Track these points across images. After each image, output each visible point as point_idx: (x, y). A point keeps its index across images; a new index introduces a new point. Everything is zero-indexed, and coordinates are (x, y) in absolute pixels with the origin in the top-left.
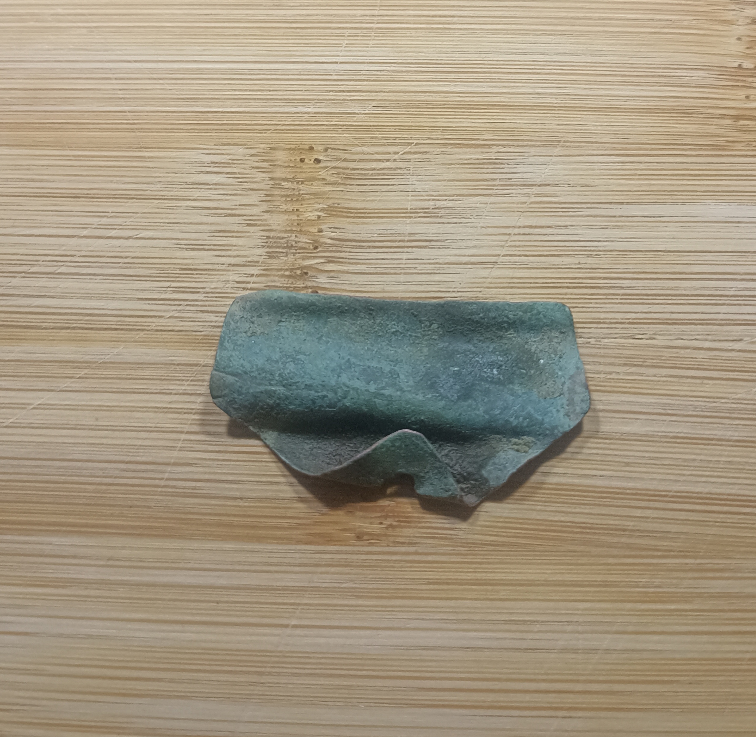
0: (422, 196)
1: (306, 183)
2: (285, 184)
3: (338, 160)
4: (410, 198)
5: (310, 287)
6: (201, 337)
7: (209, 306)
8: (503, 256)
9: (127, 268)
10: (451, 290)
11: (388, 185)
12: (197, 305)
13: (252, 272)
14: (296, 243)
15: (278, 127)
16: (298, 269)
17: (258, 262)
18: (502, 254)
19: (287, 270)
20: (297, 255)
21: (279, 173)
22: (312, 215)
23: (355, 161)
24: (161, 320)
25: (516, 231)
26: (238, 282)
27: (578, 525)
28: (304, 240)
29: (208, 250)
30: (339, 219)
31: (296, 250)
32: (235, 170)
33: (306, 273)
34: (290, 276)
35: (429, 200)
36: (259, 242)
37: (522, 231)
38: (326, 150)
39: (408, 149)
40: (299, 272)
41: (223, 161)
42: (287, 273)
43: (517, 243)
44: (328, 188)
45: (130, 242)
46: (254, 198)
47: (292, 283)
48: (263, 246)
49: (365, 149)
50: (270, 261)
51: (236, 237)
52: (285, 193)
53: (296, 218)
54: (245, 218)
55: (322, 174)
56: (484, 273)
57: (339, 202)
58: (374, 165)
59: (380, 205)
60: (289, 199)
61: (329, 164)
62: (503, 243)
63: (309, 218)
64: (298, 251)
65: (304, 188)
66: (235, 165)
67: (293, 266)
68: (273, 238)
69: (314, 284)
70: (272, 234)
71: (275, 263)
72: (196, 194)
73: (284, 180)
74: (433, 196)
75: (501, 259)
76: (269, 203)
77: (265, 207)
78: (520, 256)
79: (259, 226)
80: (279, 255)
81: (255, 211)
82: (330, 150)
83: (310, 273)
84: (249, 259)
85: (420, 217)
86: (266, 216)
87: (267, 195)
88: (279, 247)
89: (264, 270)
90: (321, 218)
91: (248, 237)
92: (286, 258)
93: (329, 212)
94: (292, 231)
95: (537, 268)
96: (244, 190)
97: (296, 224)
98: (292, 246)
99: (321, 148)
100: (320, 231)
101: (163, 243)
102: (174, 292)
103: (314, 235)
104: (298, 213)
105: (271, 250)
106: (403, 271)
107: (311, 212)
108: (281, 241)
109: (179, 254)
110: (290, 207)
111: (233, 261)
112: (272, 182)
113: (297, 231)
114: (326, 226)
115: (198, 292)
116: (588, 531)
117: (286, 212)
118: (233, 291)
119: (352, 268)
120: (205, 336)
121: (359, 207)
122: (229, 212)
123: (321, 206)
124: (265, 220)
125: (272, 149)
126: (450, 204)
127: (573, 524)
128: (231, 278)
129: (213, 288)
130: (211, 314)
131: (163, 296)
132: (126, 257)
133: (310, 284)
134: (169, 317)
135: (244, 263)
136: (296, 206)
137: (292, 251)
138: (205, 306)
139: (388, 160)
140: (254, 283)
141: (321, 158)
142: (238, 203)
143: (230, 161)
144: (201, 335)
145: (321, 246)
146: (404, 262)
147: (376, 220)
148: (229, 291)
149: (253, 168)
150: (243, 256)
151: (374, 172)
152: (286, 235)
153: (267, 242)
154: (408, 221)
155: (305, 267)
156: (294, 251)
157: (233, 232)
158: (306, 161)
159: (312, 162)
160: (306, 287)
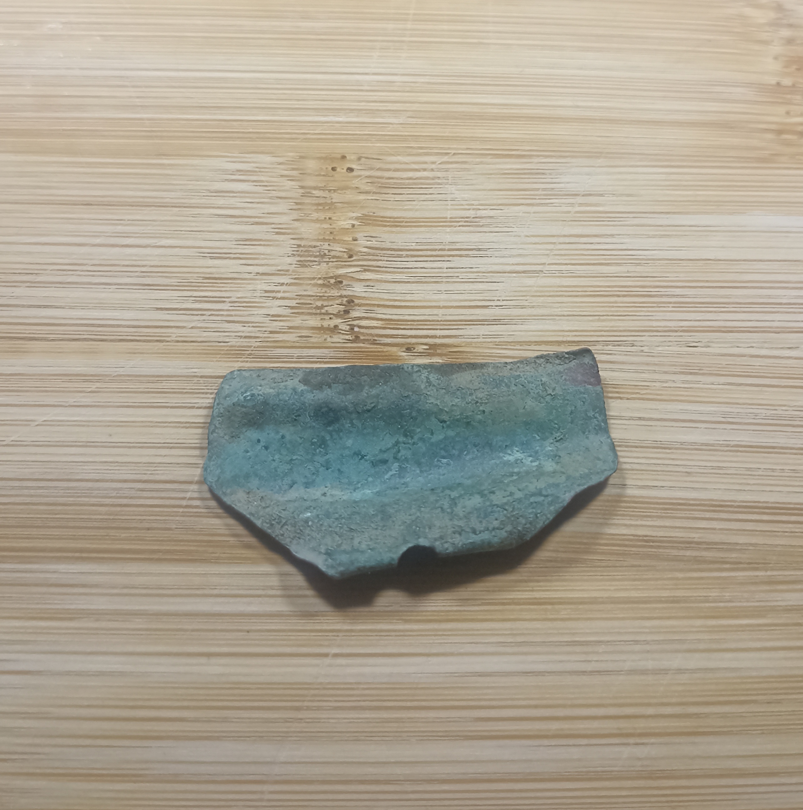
0: (462, 205)
1: (339, 191)
2: (316, 193)
3: (371, 169)
4: (449, 207)
5: (345, 296)
6: (226, 349)
7: (235, 315)
8: (549, 264)
9: (144, 277)
10: (496, 298)
11: (426, 194)
12: (222, 315)
13: (282, 281)
14: (329, 251)
15: (308, 136)
16: (332, 277)
17: (288, 271)
18: (548, 263)
19: (320, 278)
20: (330, 263)
21: (310, 182)
22: (346, 224)
23: (389, 170)
24: (183, 331)
25: (562, 240)
26: (266, 291)
27: (641, 538)
28: (338, 249)
29: (234, 258)
30: (374, 228)
31: (329, 258)
32: (263, 178)
33: (341, 282)
34: (324, 285)
35: (469, 209)
36: (289, 251)
37: (567, 240)
38: (359, 159)
39: (446, 159)
40: (332, 281)
41: (249, 169)
42: (320, 282)
43: (563, 252)
44: (362, 197)
45: (148, 251)
46: (282, 207)
47: (326, 292)
48: (294, 255)
49: (400, 158)
50: (302, 270)
51: (264, 245)
52: (317, 202)
53: (329, 226)
54: (273, 226)
55: (356, 183)
56: (530, 282)
57: (374, 210)
58: (411, 174)
59: (417, 214)
60: (320, 208)
61: (362, 173)
62: (548, 252)
63: (342, 227)
64: (331, 260)
65: (336, 197)
66: (263, 174)
67: (326, 274)
68: (304, 246)
69: (350, 293)
70: (303, 243)
71: (307, 272)
72: (221, 202)
73: (315, 188)
74: (473, 205)
75: (547, 268)
76: (299, 212)
77: (295, 215)
78: (566, 264)
79: (288, 234)
80: (311, 264)
81: (284, 219)
82: (363, 159)
83: (345, 283)
84: (279, 268)
85: (460, 226)
86: (297, 224)
87: (297, 204)
88: (311, 256)
89: (295, 279)
90: (356, 227)
91: (277, 246)
92: (318, 267)
93: (364, 221)
94: (324, 240)
95: (584, 277)
96: (271, 198)
97: (328, 233)
98: (325, 254)
99: (353, 157)
100: (355, 240)
101: (184, 252)
102: (197, 301)
103: (349, 244)
104: (330, 221)
105: (302, 259)
106: (444, 280)
107: (344, 220)
108: (313, 249)
109: (201, 262)
110: (322, 216)
111: (261, 269)
112: (302, 191)
113: (330, 240)
114: (362, 234)
115: (224, 302)
117: (317, 221)
118: (261, 300)
119: (389, 277)
120: (231, 346)
121: (396, 216)
122: (257, 220)
123: (354, 215)
124: (296, 229)
125: (301, 157)
126: (492, 213)
127: (637, 538)
128: (259, 287)
129: (239, 298)
130: (237, 325)
131: (184, 306)
132: (143, 266)
133: (344, 293)
134: (192, 328)
135: (274, 272)
136: (328, 215)
137: (325, 260)
138: (231, 315)
139: (425, 170)
140: (284, 292)
141: (353, 166)
142: (266, 211)
143: (257, 169)
144: (227, 346)
145: (356, 255)
146: (445, 270)
147: (414, 229)
148: (257, 300)
149: (282, 176)
150: (272, 265)
151: (411, 181)
152: (318, 244)
153: (297, 251)
154: (448, 229)
155: (340, 276)
156: (328, 260)
157: (260, 240)
158: (338, 169)
159: (345, 170)
160: (341, 296)
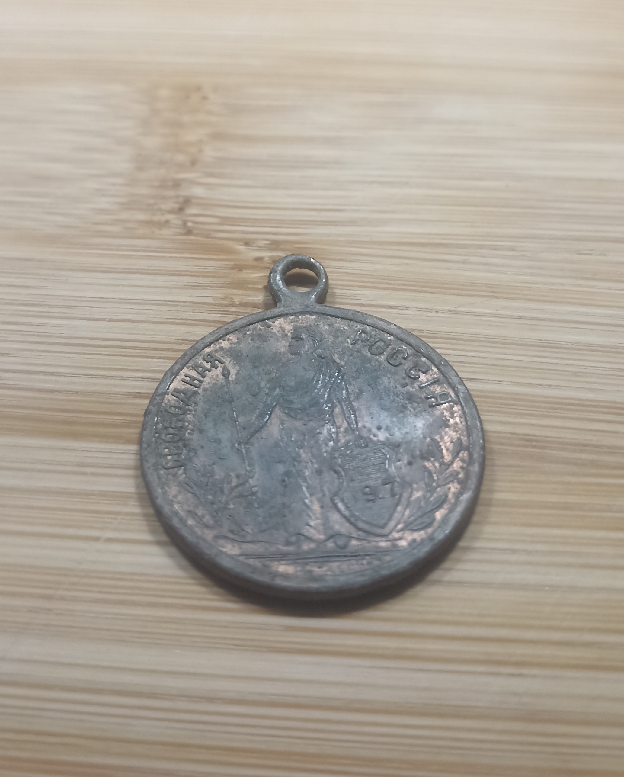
13: (115, 182)
14: (171, 160)
17: (123, 174)
19: (157, 181)
20: (171, 169)
26: (96, 190)
28: (181, 158)
30: (224, 143)
31: (170, 165)
33: (179, 185)
34: (160, 186)
40: (170, 183)
42: (157, 184)
44: (214, 119)
47: (161, 192)
48: (132, 162)
52: (165, 121)
53: (175, 140)
54: (115, 138)
63: (189, 141)
67: (165, 178)
69: (188, 194)
70: (144, 153)
83: (184, 185)
84: (114, 172)
88: (150, 163)
89: (130, 180)
90: (203, 141)
92: (157, 172)
93: (213, 137)
97: (173, 145)
98: (166, 162)
100: (201, 151)
101: (16, 156)
103: (194, 155)
104: (177, 136)
105: (141, 165)
107: (192, 136)
108: (154, 158)
113: (174, 151)
114: (209, 147)
115: (49, 197)
116: (534, 443)
119: (233, 182)
123: (204, 132)
124: (138, 141)
129: (65, 194)
133: (181, 194)
137: (165, 166)
138: (54, 208)
145: (200, 163)
147: (267, 145)
148: (84, 196)
155: (179, 179)
156: (168, 167)
160: (177, 196)
